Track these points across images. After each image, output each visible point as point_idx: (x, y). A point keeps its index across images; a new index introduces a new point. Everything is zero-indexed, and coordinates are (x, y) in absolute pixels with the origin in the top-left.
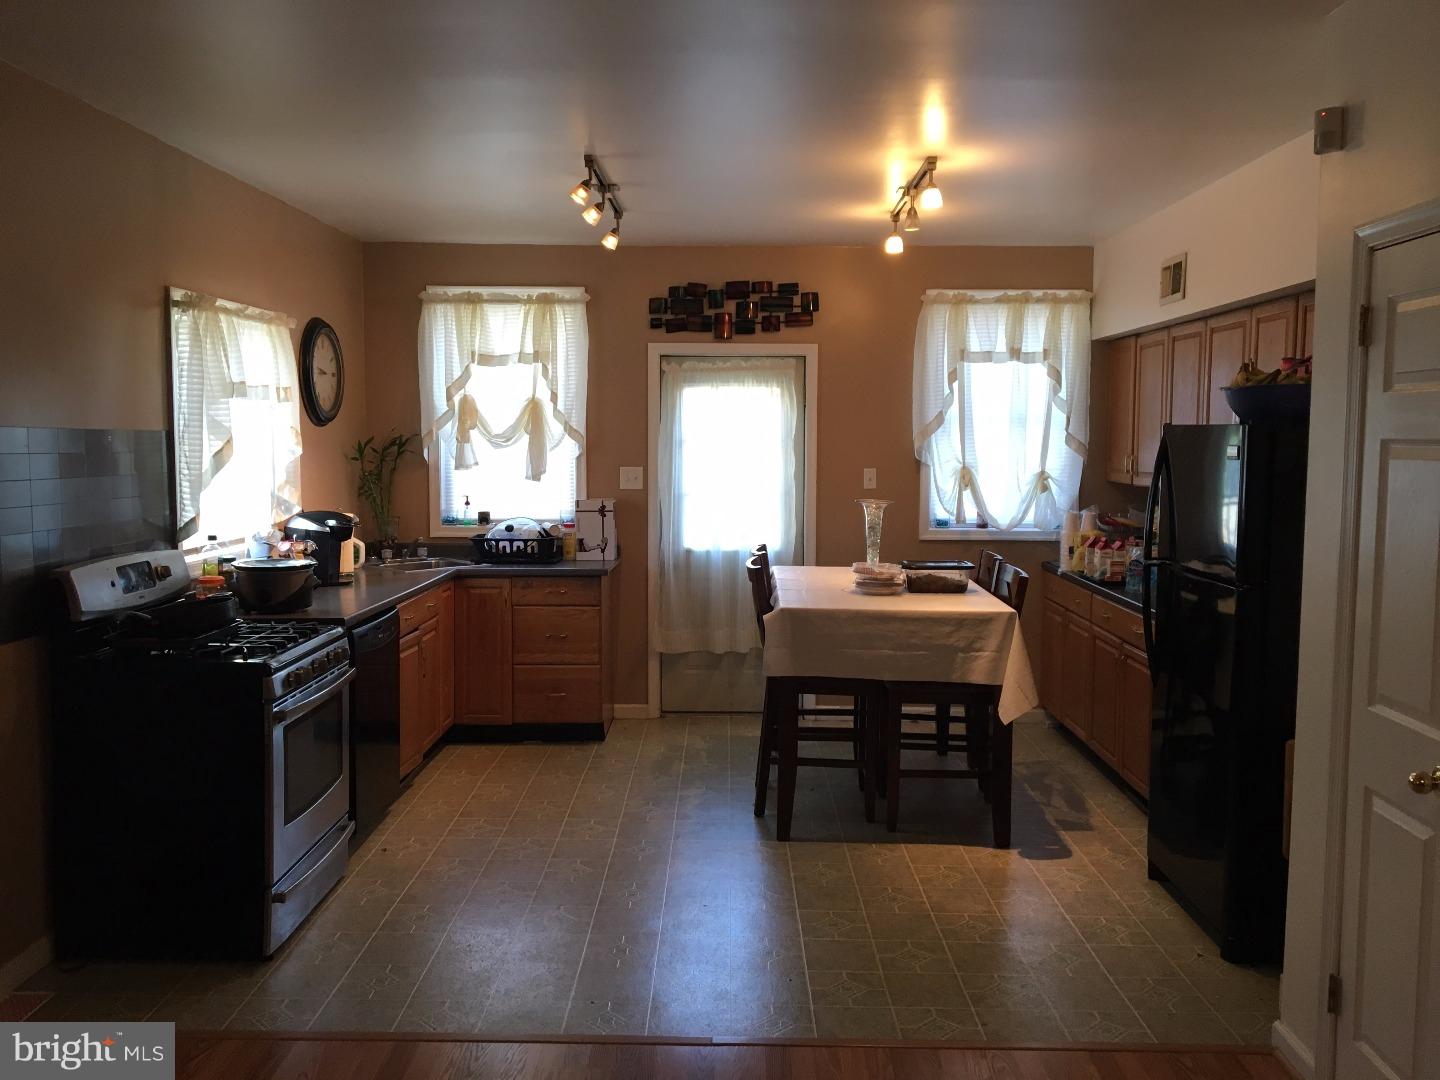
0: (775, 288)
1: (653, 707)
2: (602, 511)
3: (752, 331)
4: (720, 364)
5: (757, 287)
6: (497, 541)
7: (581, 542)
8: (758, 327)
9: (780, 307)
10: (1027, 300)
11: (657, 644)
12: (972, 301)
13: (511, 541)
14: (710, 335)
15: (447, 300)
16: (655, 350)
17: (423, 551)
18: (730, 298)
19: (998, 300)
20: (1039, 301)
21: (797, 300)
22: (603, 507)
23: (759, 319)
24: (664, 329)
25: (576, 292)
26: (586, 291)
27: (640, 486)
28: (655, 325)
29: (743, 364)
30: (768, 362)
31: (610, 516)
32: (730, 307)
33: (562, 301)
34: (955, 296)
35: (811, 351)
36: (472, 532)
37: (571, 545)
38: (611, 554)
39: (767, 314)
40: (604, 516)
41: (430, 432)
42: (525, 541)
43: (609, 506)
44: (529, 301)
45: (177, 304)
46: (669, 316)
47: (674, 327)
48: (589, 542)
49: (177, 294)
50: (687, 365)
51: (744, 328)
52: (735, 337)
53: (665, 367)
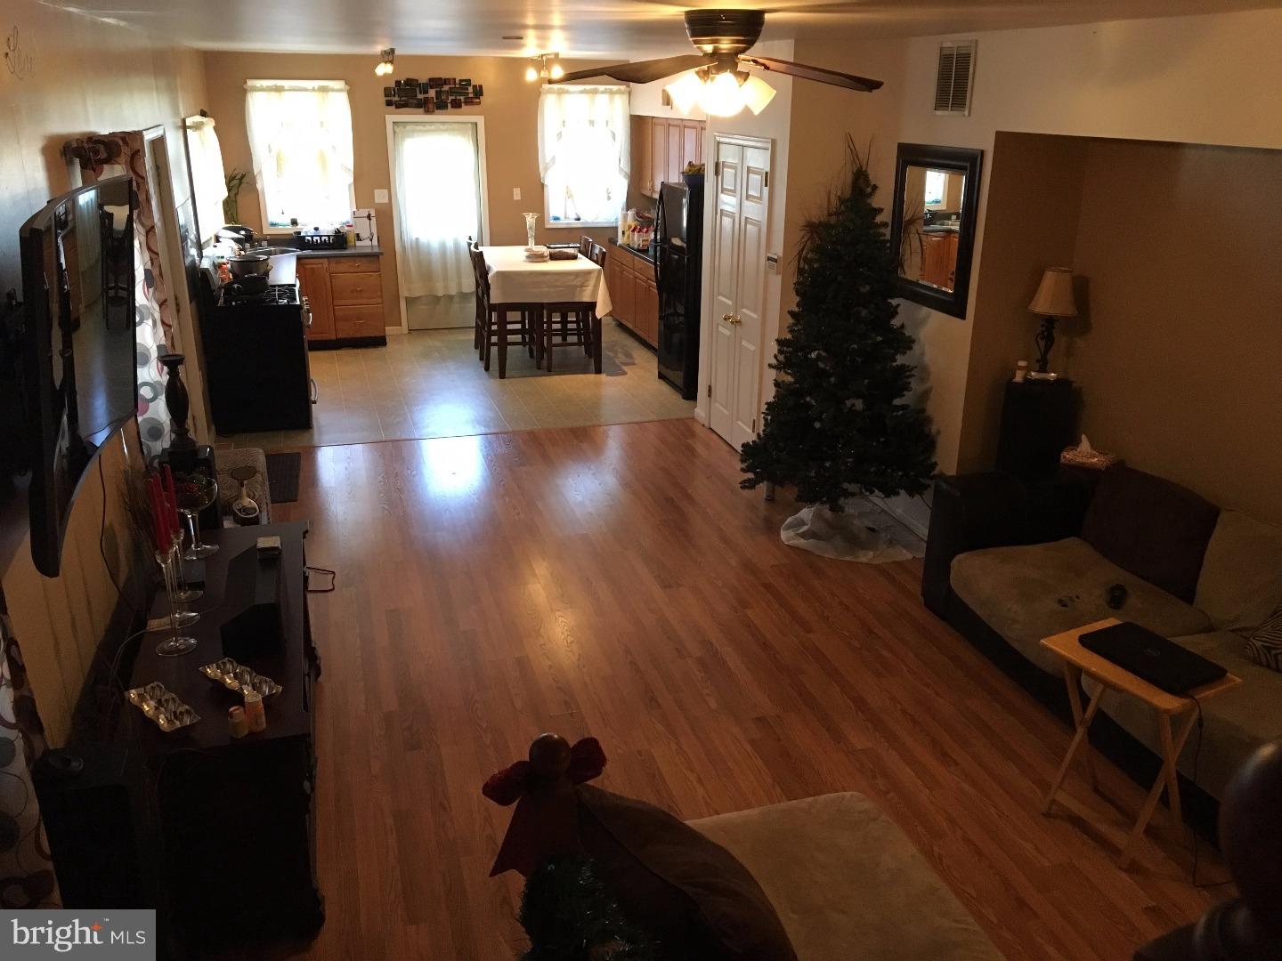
0: (457, 82)
1: (405, 329)
2: (369, 217)
3: (445, 107)
4: (428, 127)
5: (446, 81)
6: (312, 237)
7: (358, 235)
8: (449, 105)
9: (461, 94)
10: (595, 92)
11: (404, 293)
12: (567, 92)
13: (321, 236)
14: (422, 110)
15: (262, 89)
16: (390, 119)
17: (265, 243)
18: (431, 88)
19: (582, 92)
20: (603, 92)
21: (470, 89)
22: (369, 215)
23: (449, 101)
24: (393, 107)
25: (339, 84)
26: (346, 83)
27: (387, 201)
28: (389, 103)
29: (442, 127)
30: (456, 126)
31: (374, 220)
32: (432, 93)
33: (333, 90)
34: (558, 89)
35: (480, 120)
36: (291, 230)
37: (351, 238)
38: (375, 242)
39: (453, 98)
40: (370, 219)
41: (260, 172)
42: (329, 236)
43: (373, 214)
44: (313, 90)
45: (189, 127)
46: (396, 98)
47: (398, 106)
48: (362, 236)
49: (189, 122)
50: (409, 127)
51: (441, 106)
52: (436, 111)
53: (397, 130)
